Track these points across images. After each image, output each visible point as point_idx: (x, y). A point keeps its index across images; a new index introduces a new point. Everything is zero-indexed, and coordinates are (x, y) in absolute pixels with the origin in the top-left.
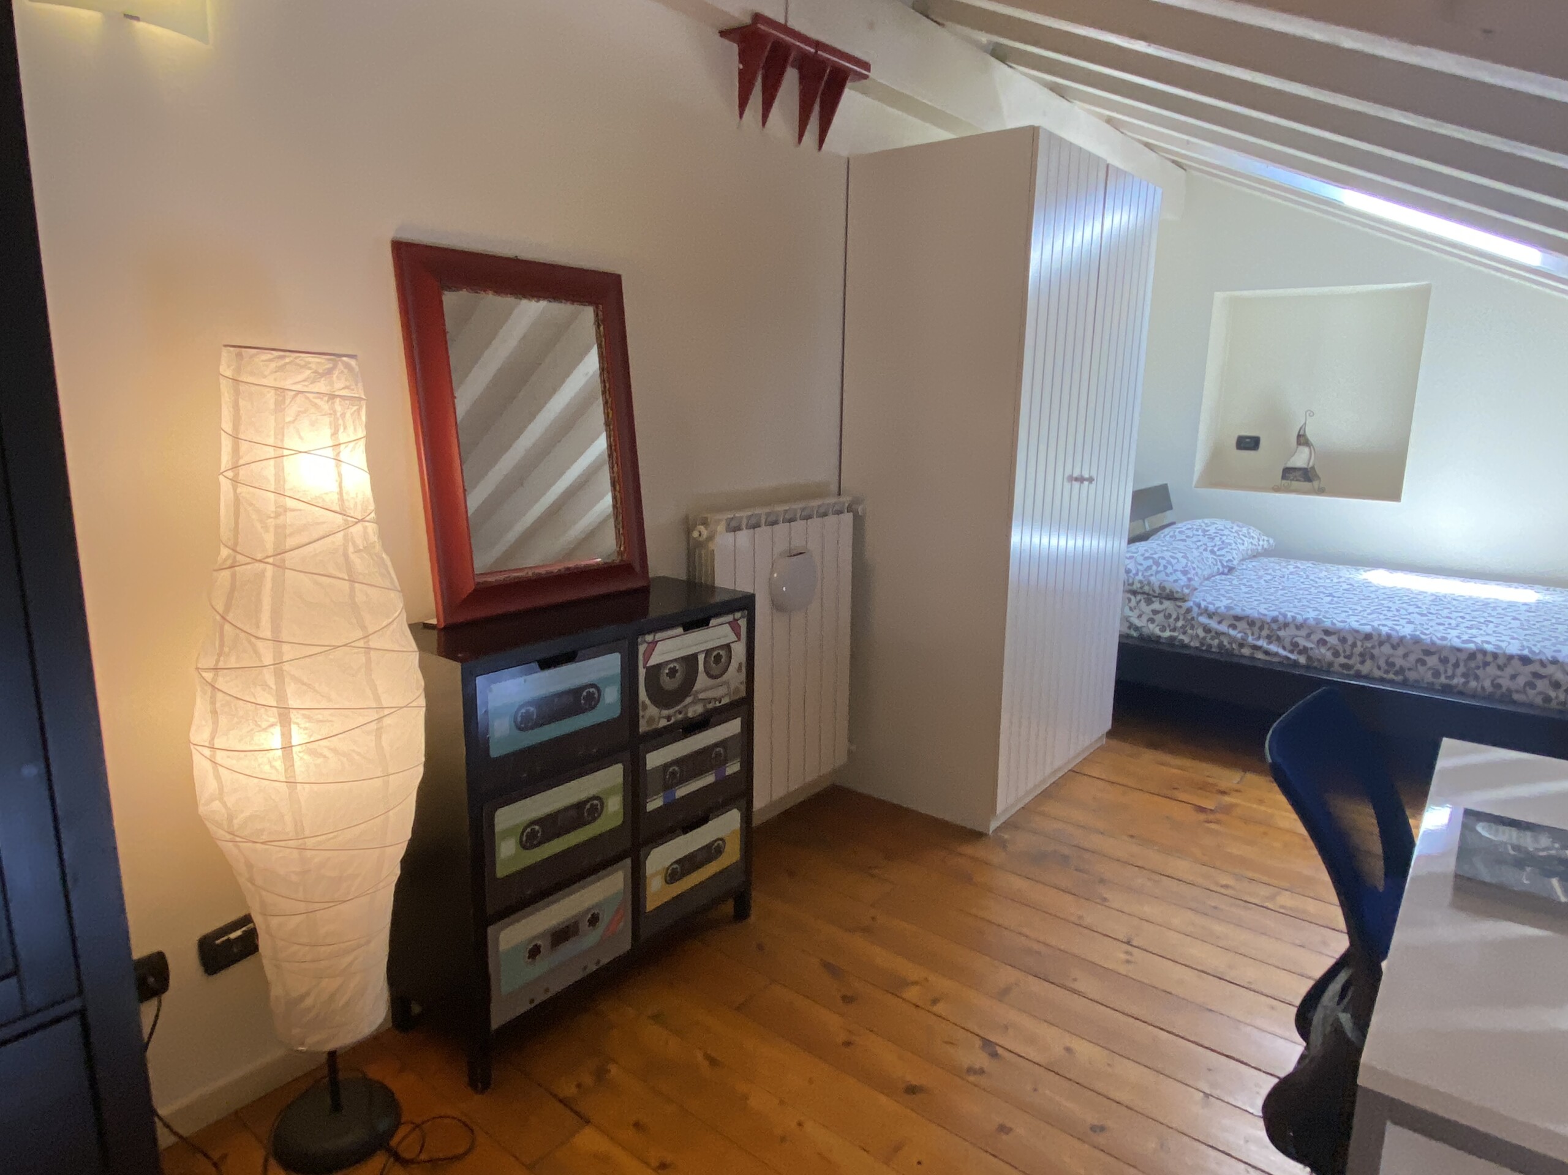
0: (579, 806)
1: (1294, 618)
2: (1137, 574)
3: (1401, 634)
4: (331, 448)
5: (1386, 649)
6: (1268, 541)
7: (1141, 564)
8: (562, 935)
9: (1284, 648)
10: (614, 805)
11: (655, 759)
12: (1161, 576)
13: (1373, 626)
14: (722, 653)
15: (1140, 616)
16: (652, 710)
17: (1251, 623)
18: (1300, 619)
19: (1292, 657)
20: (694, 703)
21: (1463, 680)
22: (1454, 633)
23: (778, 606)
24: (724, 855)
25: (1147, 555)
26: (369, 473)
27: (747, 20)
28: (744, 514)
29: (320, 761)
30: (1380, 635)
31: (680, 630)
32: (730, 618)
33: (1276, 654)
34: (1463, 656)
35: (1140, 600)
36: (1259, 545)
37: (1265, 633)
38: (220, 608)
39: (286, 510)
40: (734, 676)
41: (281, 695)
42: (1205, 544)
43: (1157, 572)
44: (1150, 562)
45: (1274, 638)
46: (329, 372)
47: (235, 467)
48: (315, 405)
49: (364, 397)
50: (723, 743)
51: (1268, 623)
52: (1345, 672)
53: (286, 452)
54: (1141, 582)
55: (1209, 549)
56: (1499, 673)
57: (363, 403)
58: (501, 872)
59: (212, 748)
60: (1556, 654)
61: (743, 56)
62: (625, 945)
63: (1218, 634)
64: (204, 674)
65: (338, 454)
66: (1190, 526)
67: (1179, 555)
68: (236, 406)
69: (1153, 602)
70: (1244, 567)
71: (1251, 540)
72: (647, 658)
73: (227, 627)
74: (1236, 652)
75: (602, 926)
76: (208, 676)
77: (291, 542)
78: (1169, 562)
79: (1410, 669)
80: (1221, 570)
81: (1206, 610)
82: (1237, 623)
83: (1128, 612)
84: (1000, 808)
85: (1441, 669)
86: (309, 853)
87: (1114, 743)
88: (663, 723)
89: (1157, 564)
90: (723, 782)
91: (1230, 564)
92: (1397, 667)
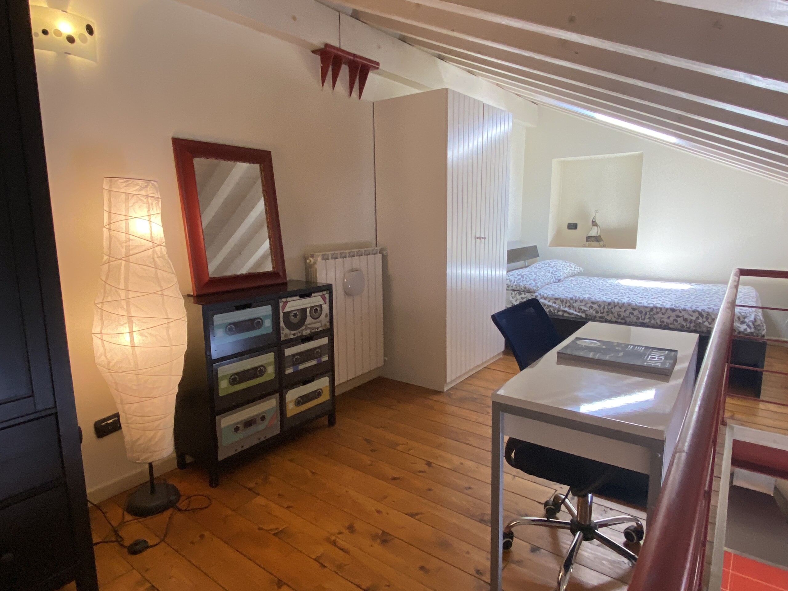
0: (254, 369)
1: (579, 298)
2: (514, 282)
3: (623, 302)
4: (147, 217)
5: (617, 309)
6: (579, 269)
7: (516, 278)
8: (249, 423)
9: (576, 311)
10: (271, 370)
11: (288, 352)
12: (525, 282)
13: (611, 299)
14: (318, 308)
16: (286, 331)
17: (562, 301)
18: (582, 298)
19: (579, 314)
20: (305, 329)
21: (648, 320)
22: (645, 301)
23: (348, 293)
24: (322, 397)
25: (519, 273)
26: (163, 227)
27: (323, 47)
28: (330, 253)
29: (144, 338)
30: (614, 303)
31: (298, 298)
32: (321, 294)
33: (572, 314)
34: (648, 310)
35: (516, 294)
36: (575, 270)
37: (568, 304)
38: (104, 279)
39: (130, 240)
40: (324, 319)
41: (128, 311)
42: (549, 270)
43: (523, 281)
44: (520, 276)
45: (571, 307)
46: (146, 187)
47: (110, 224)
48: (141, 200)
49: (160, 197)
50: (319, 347)
51: (569, 300)
53: (130, 218)
54: (516, 285)
55: (551, 272)
56: (663, 316)
57: (160, 200)
58: (221, 394)
59: (101, 334)
60: (685, 307)
61: (322, 61)
62: (278, 431)
63: (549, 306)
64: (98, 305)
65: (150, 219)
66: (543, 263)
67: (533, 273)
68: (110, 200)
69: (521, 294)
70: (567, 280)
71: (571, 268)
72: (283, 309)
73: (107, 286)
74: (556, 314)
75: (266, 422)
76: (99, 306)
77: (131, 252)
78: (528, 276)
79: (627, 317)
80: (555, 281)
81: (543, 296)
82: (556, 301)
83: (511, 299)
84: (448, 380)
85: (640, 316)
86: (140, 377)
87: (506, 357)
88: (291, 337)
89: (523, 277)
90: (320, 364)
91: (559, 278)
92: (622, 317)
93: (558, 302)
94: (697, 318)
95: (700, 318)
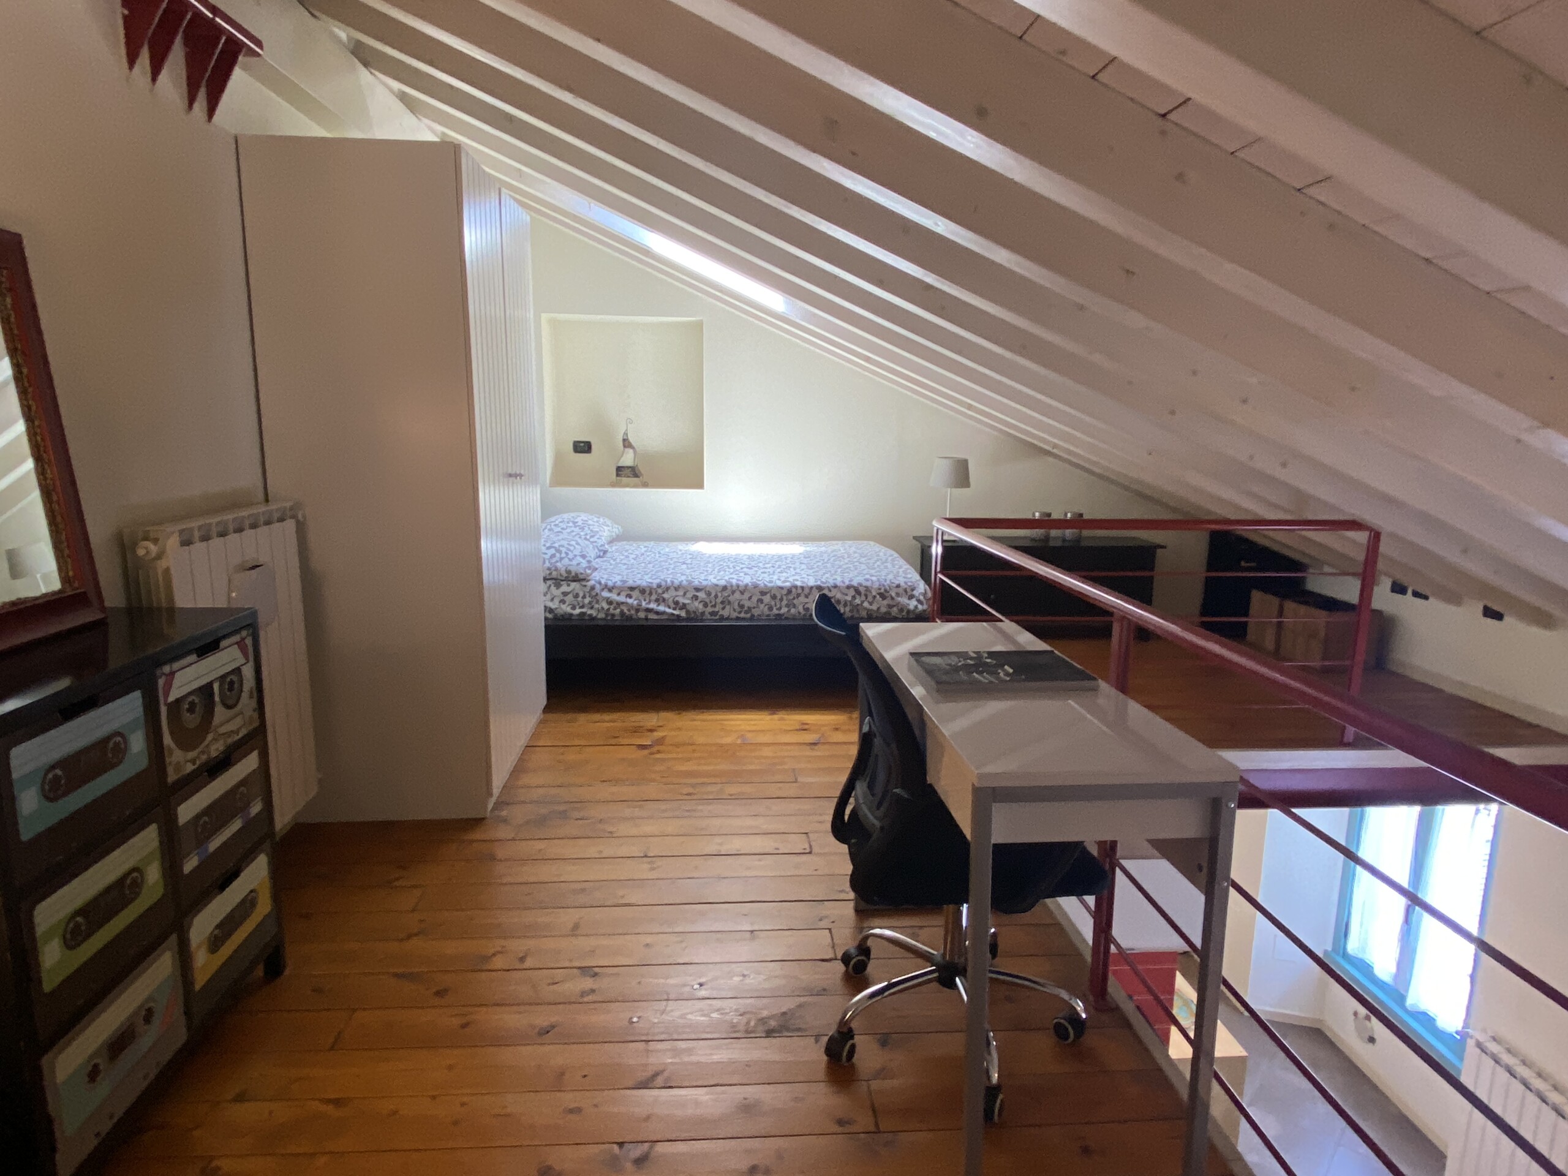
0: (120, 882)
1: (672, 582)
3: (745, 583)
5: (737, 595)
6: (618, 528)
7: (546, 554)
8: (118, 1044)
9: (669, 608)
11: (186, 811)
12: (566, 561)
13: (726, 580)
14: (234, 678)
15: (552, 600)
16: (178, 755)
17: (643, 591)
18: (677, 583)
19: (676, 612)
20: (215, 740)
21: (786, 609)
22: (775, 577)
24: (257, 908)
25: (548, 545)
28: (195, 525)
30: (732, 586)
31: (194, 658)
32: (237, 638)
33: (664, 613)
34: (785, 592)
35: (550, 586)
36: (614, 531)
37: (654, 597)
40: (247, 704)
43: (561, 559)
44: (553, 550)
45: (661, 600)
50: (243, 783)
51: (654, 589)
52: (713, 617)
54: (549, 569)
55: (584, 537)
56: (806, 600)
58: (49, 985)
60: (835, 581)
62: (181, 1036)
63: (619, 604)
69: (562, 585)
70: (610, 550)
71: (608, 528)
72: (167, 693)
74: (634, 617)
75: (156, 1021)
78: (568, 549)
79: (754, 608)
81: (606, 586)
82: (631, 593)
84: (495, 783)
85: (773, 603)
87: (550, 716)
88: (190, 768)
89: (560, 552)
90: (249, 825)
91: (602, 548)
92: (746, 607)
93: (636, 594)
94: (854, 597)
95: (857, 596)
